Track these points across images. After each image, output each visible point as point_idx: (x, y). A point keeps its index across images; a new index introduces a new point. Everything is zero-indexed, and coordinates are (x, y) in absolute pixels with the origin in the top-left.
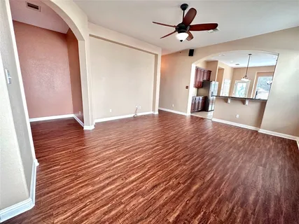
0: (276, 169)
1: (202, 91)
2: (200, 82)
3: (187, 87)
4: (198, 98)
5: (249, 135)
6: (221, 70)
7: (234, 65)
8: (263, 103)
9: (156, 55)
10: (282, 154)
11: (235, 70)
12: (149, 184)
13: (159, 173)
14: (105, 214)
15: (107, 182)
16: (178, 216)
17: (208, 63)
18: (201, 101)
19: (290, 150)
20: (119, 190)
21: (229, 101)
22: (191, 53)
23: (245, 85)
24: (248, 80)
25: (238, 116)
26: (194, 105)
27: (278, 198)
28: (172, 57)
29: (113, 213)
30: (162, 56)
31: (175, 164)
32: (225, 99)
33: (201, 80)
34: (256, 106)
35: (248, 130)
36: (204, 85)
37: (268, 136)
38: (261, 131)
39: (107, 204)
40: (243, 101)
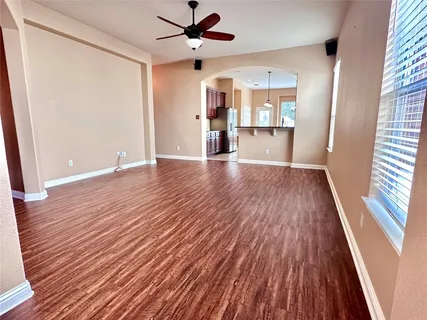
0: (311, 193)
1: (217, 123)
2: (212, 109)
3: (198, 117)
4: (213, 133)
5: (282, 171)
6: (238, 92)
7: (252, 86)
8: (291, 131)
9: (143, 66)
10: (314, 182)
11: (254, 92)
12: (192, 232)
13: (198, 221)
14: (154, 266)
15: (132, 244)
16: (236, 246)
17: (220, 81)
18: (217, 138)
19: (320, 178)
20: (156, 246)
21: (256, 133)
22: (198, 65)
23: (268, 113)
24: (271, 106)
25: (267, 151)
26: (209, 144)
27: (314, 213)
28: (166, 68)
29: (163, 263)
30: (153, 67)
31: (212, 211)
32: (251, 130)
33: (215, 107)
34: (284, 136)
35: (280, 168)
36: (218, 113)
37: (301, 170)
38: (294, 165)
39: (151, 260)
40: (270, 130)
